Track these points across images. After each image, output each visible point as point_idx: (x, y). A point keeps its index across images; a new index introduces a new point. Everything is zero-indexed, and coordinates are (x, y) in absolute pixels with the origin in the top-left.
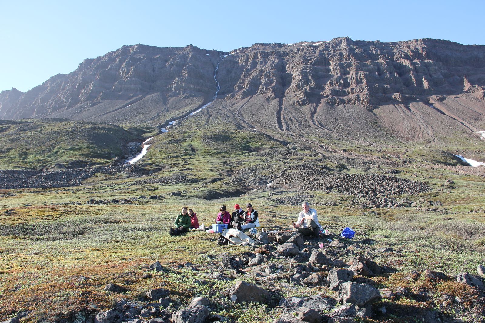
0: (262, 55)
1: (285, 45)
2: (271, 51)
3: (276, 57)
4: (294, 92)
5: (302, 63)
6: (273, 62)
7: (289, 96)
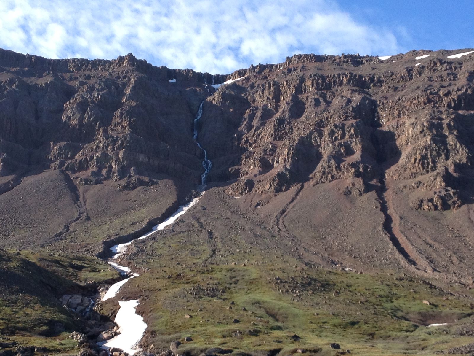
0: (318, 84)
1: (370, 59)
2: (339, 75)
3: (355, 88)
4: (414, 175)
5: (425, 104)
6: (349, 101)
7: (401, 186)
